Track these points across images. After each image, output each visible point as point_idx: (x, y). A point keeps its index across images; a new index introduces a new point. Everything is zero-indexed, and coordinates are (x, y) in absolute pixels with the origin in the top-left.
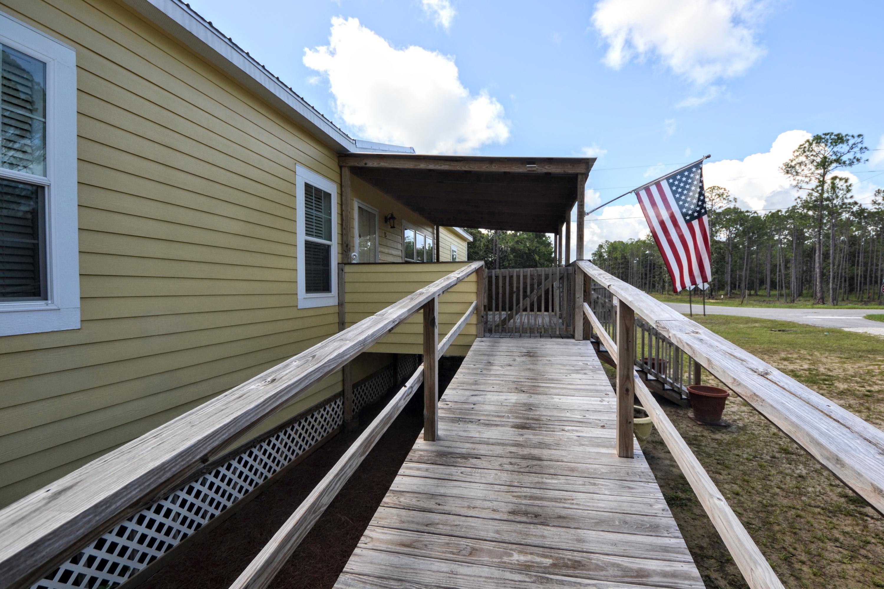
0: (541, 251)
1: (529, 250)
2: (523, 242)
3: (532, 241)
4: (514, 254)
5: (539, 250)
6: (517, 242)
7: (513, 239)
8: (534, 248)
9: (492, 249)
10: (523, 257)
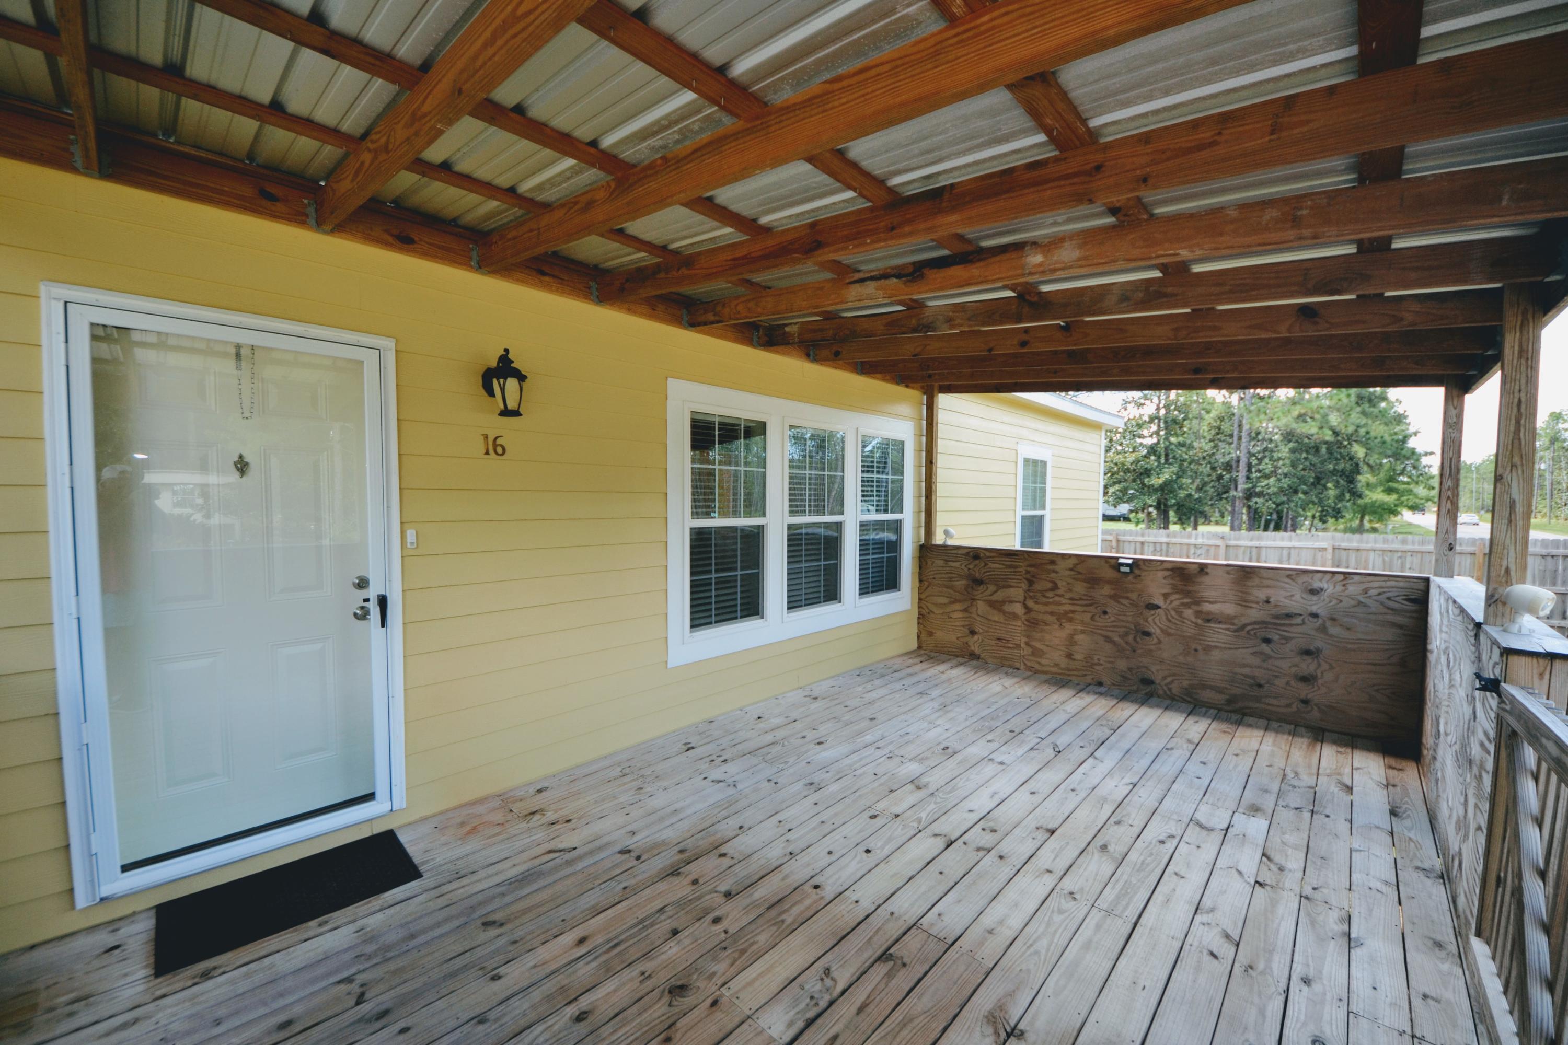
0: (1373, 434)
1: (1336, 433)
2: (1317, 416)
3: (1347, 413)
4: (1291, 445)
5: (1368, 433)
6: (1301, 417)
7: (1289, 411)
8: (1351, 429)
9: (1231, 436)
10: (1317, 449)
